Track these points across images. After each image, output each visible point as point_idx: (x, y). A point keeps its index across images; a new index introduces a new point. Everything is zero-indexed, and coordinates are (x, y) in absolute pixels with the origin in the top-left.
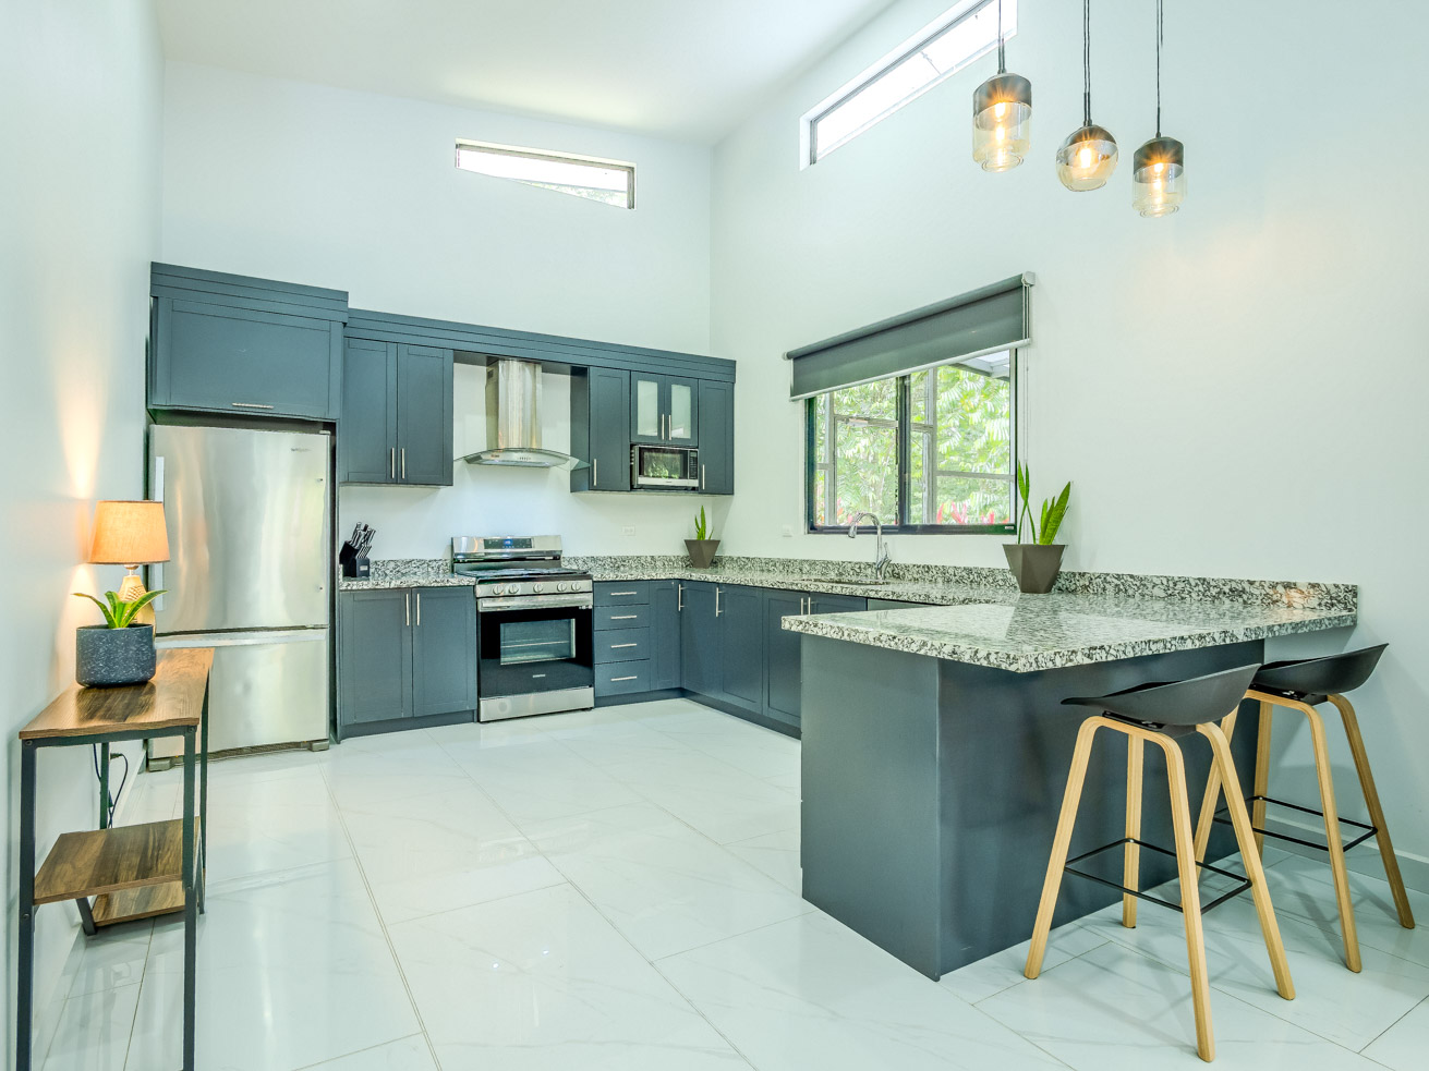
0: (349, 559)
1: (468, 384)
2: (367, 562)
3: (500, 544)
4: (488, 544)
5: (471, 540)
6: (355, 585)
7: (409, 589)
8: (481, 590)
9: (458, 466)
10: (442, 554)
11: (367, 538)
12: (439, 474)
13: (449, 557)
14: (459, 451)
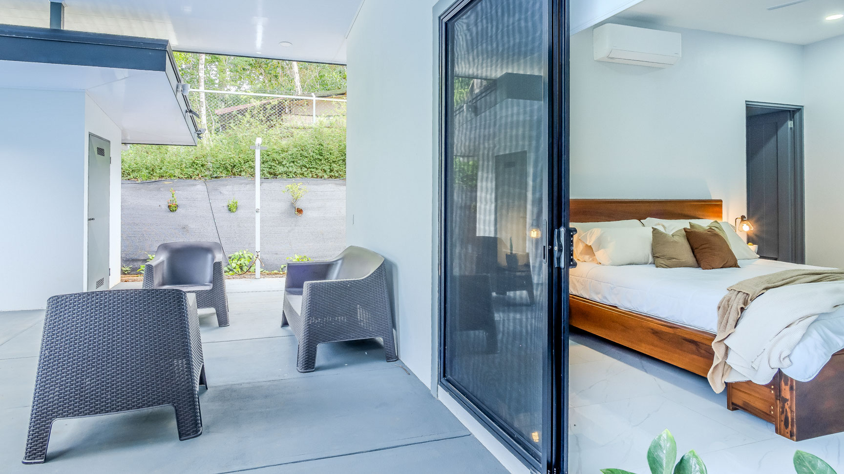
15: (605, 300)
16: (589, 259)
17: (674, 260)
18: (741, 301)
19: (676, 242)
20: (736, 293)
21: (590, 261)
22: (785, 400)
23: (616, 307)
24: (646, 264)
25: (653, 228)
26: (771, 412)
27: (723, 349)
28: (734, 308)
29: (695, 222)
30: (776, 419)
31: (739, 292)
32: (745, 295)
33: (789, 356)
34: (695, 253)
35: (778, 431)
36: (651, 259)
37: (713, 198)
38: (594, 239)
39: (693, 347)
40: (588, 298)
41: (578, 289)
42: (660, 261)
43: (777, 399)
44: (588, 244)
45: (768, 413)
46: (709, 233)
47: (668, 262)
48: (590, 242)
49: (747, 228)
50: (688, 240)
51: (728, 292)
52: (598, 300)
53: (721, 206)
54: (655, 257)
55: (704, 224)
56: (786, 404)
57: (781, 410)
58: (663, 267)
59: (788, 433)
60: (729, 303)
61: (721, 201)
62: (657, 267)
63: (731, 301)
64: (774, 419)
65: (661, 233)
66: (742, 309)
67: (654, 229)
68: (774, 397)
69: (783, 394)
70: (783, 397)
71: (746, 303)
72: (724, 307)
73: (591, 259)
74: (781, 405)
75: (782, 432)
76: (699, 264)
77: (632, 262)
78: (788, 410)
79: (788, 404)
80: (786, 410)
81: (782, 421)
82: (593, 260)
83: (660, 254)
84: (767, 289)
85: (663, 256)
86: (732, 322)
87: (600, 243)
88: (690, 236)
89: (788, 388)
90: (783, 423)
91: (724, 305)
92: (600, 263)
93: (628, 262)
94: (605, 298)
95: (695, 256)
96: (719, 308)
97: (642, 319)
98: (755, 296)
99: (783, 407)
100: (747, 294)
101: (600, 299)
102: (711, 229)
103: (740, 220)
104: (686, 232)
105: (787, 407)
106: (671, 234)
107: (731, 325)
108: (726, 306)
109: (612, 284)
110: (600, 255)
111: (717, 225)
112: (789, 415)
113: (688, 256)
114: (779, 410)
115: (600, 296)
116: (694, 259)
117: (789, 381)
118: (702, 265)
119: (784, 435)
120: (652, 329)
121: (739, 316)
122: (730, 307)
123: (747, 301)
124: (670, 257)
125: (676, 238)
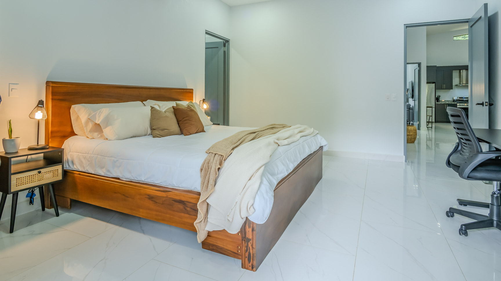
0: (437, 99)
1: (455, 74)
2: (439, 100)
3: (462, 98)
4: (460, 98)
5: (457, 97)
6: (438, 103)
7: (446, 104)
8: (458, 104)
9: (453, 87)
10: (451, 99)
11: (439, 97)
12: (451, 88)
13: (453, 100)
14: (454, 84)
15: (109, 174)
16: (98, 136)
17: (166, 130)
18: (218, 162)
19: (166, 117)
20: (213, 155)
21: (98, 138)
22: (249, 240)
23: (118, 179)
24: (145, 135)
25: (151, 106)
26: (238, 251)
27: (205, 206)
28: (213, 169)
29: (178, 102)
30: (242, 256)
31: (216, 154)
32: (220, 156)
33: (253, 205)
34: (179, 124)
35: (243, 266)
36: (149, 131)
37: (188, 88)
38: (102, 117)
39: (181, 206)
40: (93, 173)
41: (85, 166)
42: (156, 132)
43: (242, 240)
44: (96, 122)
45: (236, 252)
46: (188, 109)
47: (162, 133)
48: (98, 120)
49: (205, 106)
50: (175, 115)
51: (207, 155)
52: (103, 174)
53: (192, 93)
54: (152, 129)
55: (184, 103)
56: (249, 243)
57: (246, 249)
58: (158, 137)
59: (250, 266)
60: (209, 165)
61: (192, 90)
62: (154, 137)
63: (210, 163)
64: (240, 257)
65: (157, 111)
66: (219, 169)
67: (152, 108)
68: (240, 238)
69: (247, 236)
70: (247, 238)
71: (221, 164)
72: (205, 169)
73: (99, 136)
74: (246, 245)
75: (246, 266)
76: (182, 132)
77: (135, 135)
78: (251, 248)
79: (250, 243)
80: (249, 247)
81: (246, 257)
82: (101, 136)
83: (156, 127)
84: (233, 149)
85: (158, 128)
86: (211, 182)
87: (108, 121)
88: (176, 111)
89: (251, 230)
90: (247, 259)
91: (206, 167)
92: (107, 139)
93: (132, 136)
94: (109, 171)
95: (179, 127)
96: (202, 170)
97: (140, 187)
98: (227, 156)
99: (247, 247)
100: (221, 155)
101: (104, 173)
102: (189, 106)
103: (202, 101)
104: (174, 109)
105: (250, 245)
106: (164, 111)
107: (211, 185)
108: (207, 168)
109: (115, 158)
110: (107, 131)
111: (191, 104)
112: (251, 251)
113: (175, 127)
114: (244, 248)
115: (104, 170)
116: (179, 129)
117: (252, 224)
118: (184, 133)
119: (247, 269)
120: (148, 195)
121: (217, 176)
122: (210, 169)
123: (222, 161)
124: (164, 128)
125: (167, 114)
